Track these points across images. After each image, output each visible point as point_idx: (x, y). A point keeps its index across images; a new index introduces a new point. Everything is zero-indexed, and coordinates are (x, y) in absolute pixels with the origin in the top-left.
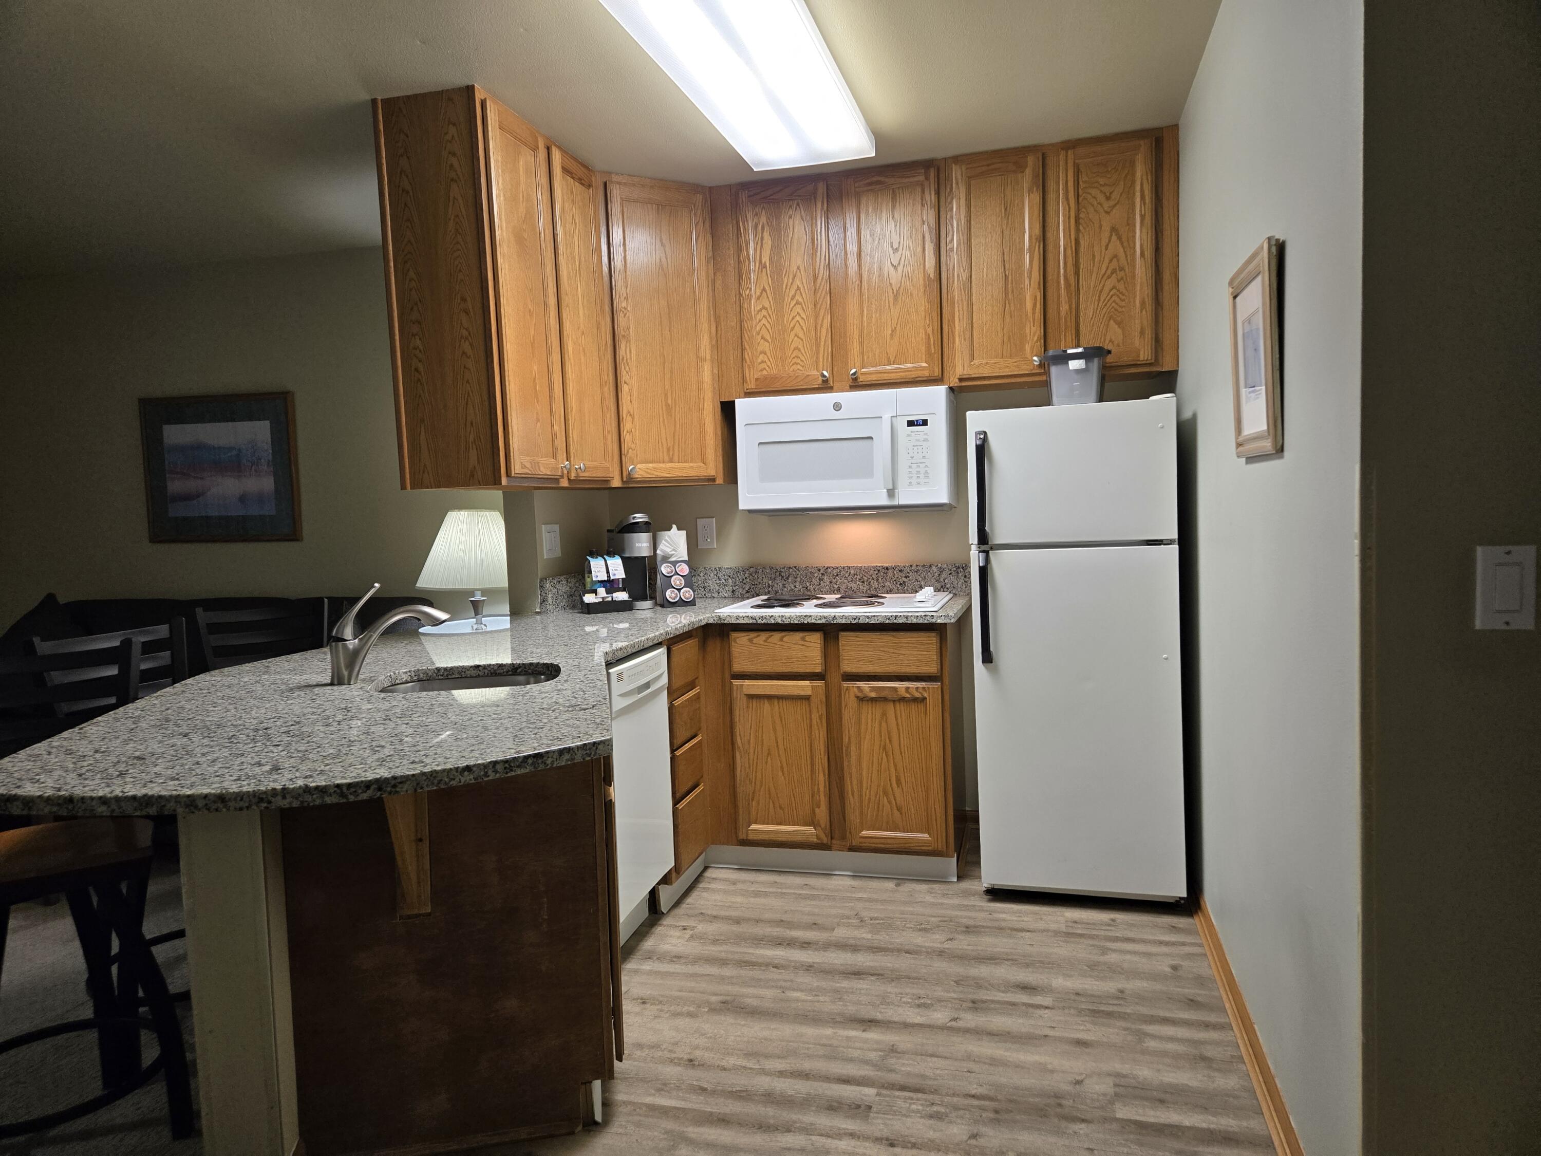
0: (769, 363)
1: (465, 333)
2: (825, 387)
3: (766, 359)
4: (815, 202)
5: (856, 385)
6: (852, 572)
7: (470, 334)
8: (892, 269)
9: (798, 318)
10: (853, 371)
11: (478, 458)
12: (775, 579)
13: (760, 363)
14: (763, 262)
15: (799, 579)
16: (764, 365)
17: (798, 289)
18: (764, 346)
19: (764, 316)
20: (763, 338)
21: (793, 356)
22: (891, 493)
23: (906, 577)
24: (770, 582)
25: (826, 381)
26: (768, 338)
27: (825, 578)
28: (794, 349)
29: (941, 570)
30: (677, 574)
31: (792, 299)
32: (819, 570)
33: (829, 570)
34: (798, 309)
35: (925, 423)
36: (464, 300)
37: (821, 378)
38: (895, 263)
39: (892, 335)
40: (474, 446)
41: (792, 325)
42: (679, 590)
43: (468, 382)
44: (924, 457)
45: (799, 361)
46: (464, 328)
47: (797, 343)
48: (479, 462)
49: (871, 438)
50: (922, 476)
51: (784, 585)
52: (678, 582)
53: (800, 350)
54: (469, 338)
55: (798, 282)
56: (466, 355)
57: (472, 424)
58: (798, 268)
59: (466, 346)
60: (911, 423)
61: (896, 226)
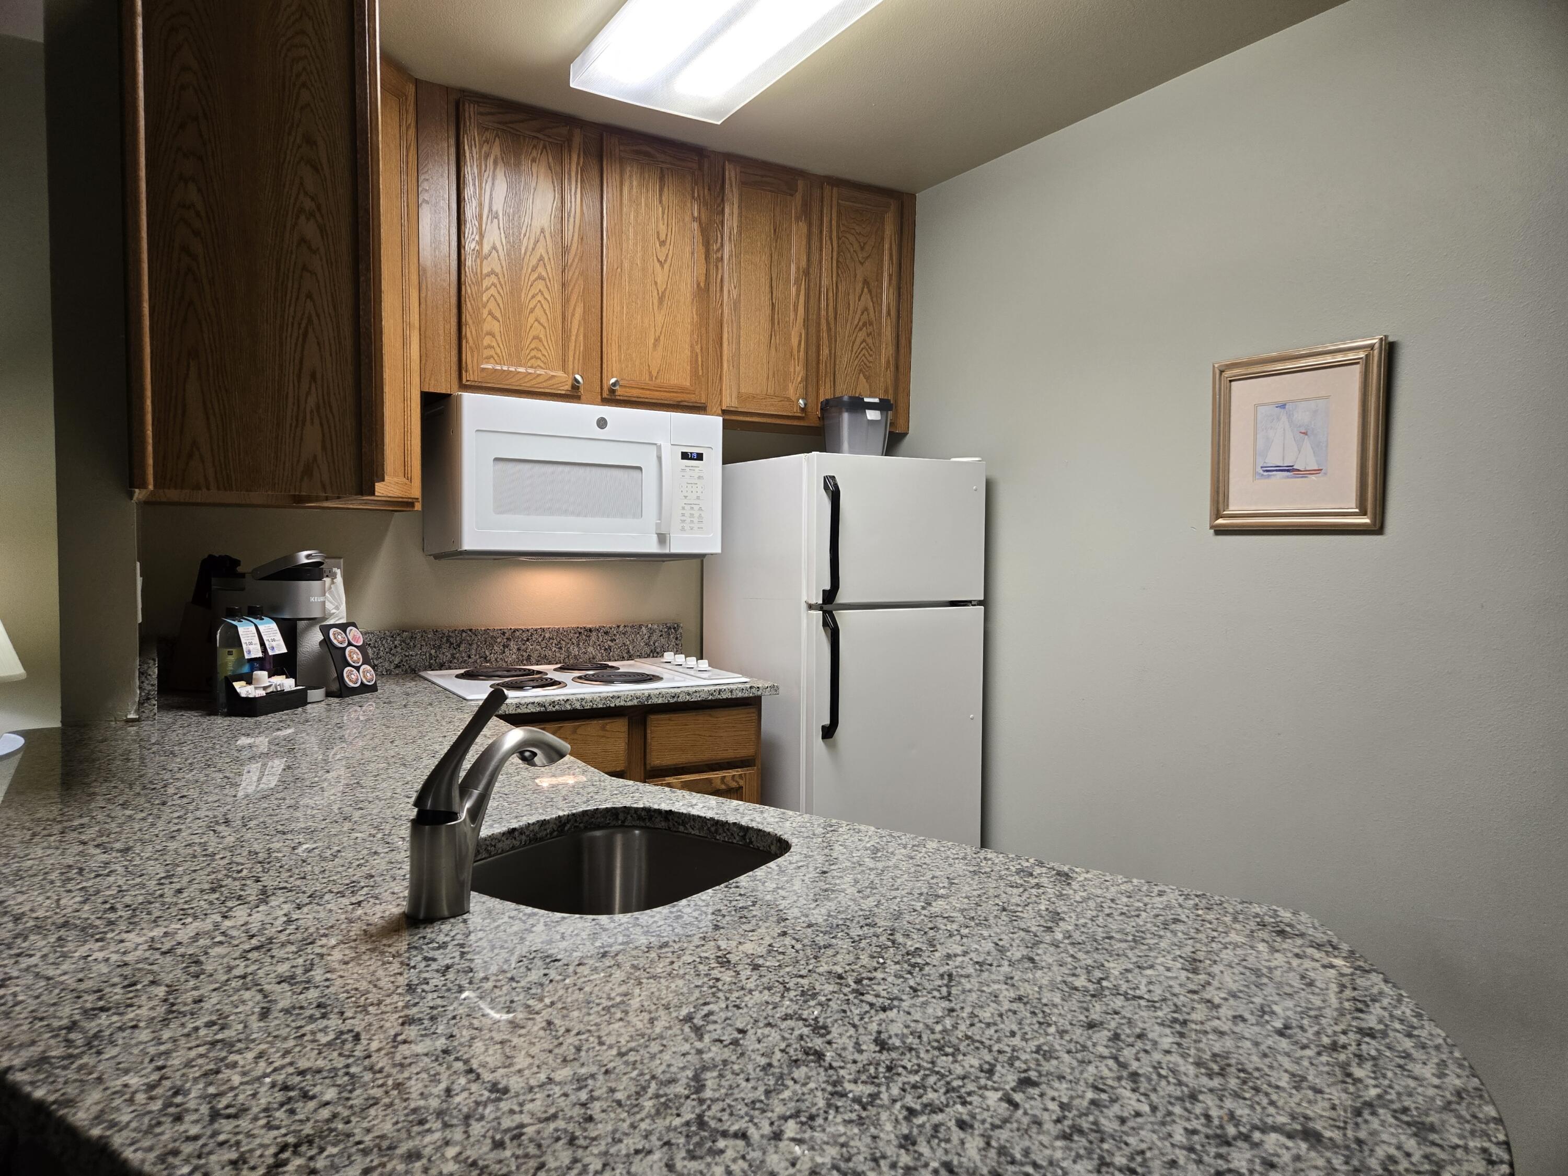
0: (498, 351)
1: (308, 204)
2: (573, 395)
3: (494, 344)
4: (570, 151)
5: (611, 398)
6: (547, 635)
7: (319, 209)
8: (657, 265)
9: (539, 297)
10: (613, 380)
11: (323, 441)
12: (440, 647)
13: (486, 348)
14: (494, 209)
15: (475, 646)
16: (492, 352)
17: (541, 259)
18: (496, 327)
19: (493, 284)
20: (490, 313)
21: (532, 346)
22: (662, 539)
23: (612, 641)
24: (433, 652)
25: (575, 386)
26: (498, 315)
27: (512, 643)
28: (534, 338)
29: (651, 632)
30: (350, 644)
31: (533, 270)
32: (504, 634)
33: (518, 634)
34: (540, 285)
35: (700, 457)
36: (309, 141)
37: (570, 383)
38: (662, 259)
39: (655, 346)
40: (317, 421)
41: (531, 306)
42: (358, 669)
43: (309, 296)
44: (698, 498)
45: (540, 355)
46: (306, 193)
47: (537, 330)
48: (324, 448)
49: (640, 468)
50: (696, 520)
51: (453, 655)
52: (355, 657)
53: (541, 341)
54: (318, 215)
55: (541, 250)
56: (310, 248)
57: (313, 376)
58: (542, 231)
59: (309, 229)
60: (685, 456)
61: (663, 213)
